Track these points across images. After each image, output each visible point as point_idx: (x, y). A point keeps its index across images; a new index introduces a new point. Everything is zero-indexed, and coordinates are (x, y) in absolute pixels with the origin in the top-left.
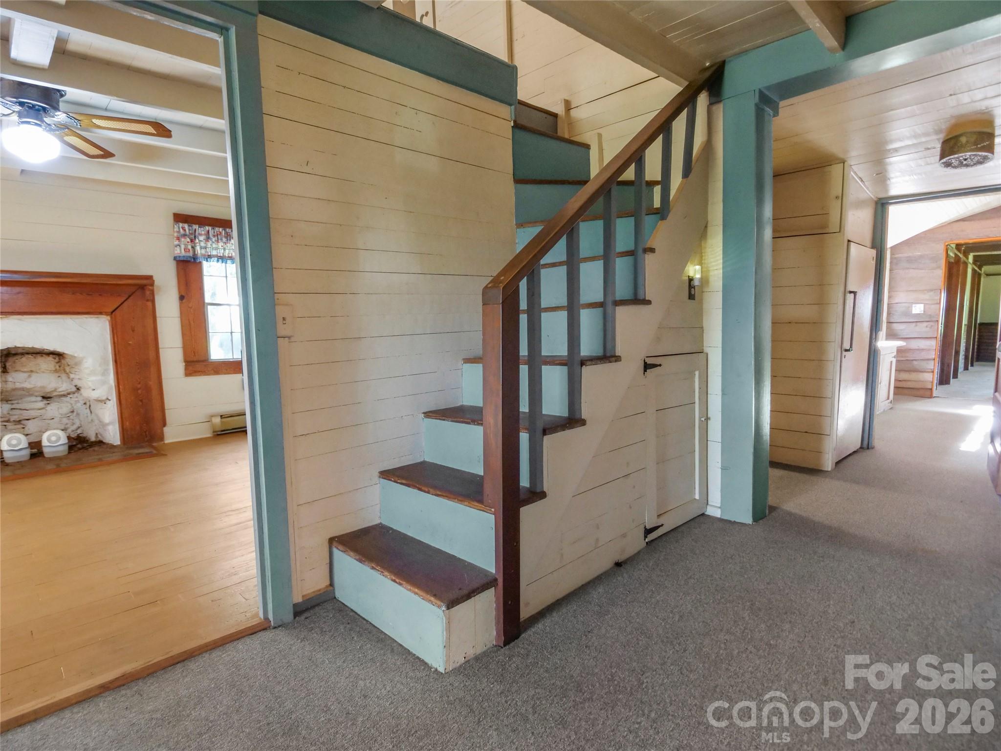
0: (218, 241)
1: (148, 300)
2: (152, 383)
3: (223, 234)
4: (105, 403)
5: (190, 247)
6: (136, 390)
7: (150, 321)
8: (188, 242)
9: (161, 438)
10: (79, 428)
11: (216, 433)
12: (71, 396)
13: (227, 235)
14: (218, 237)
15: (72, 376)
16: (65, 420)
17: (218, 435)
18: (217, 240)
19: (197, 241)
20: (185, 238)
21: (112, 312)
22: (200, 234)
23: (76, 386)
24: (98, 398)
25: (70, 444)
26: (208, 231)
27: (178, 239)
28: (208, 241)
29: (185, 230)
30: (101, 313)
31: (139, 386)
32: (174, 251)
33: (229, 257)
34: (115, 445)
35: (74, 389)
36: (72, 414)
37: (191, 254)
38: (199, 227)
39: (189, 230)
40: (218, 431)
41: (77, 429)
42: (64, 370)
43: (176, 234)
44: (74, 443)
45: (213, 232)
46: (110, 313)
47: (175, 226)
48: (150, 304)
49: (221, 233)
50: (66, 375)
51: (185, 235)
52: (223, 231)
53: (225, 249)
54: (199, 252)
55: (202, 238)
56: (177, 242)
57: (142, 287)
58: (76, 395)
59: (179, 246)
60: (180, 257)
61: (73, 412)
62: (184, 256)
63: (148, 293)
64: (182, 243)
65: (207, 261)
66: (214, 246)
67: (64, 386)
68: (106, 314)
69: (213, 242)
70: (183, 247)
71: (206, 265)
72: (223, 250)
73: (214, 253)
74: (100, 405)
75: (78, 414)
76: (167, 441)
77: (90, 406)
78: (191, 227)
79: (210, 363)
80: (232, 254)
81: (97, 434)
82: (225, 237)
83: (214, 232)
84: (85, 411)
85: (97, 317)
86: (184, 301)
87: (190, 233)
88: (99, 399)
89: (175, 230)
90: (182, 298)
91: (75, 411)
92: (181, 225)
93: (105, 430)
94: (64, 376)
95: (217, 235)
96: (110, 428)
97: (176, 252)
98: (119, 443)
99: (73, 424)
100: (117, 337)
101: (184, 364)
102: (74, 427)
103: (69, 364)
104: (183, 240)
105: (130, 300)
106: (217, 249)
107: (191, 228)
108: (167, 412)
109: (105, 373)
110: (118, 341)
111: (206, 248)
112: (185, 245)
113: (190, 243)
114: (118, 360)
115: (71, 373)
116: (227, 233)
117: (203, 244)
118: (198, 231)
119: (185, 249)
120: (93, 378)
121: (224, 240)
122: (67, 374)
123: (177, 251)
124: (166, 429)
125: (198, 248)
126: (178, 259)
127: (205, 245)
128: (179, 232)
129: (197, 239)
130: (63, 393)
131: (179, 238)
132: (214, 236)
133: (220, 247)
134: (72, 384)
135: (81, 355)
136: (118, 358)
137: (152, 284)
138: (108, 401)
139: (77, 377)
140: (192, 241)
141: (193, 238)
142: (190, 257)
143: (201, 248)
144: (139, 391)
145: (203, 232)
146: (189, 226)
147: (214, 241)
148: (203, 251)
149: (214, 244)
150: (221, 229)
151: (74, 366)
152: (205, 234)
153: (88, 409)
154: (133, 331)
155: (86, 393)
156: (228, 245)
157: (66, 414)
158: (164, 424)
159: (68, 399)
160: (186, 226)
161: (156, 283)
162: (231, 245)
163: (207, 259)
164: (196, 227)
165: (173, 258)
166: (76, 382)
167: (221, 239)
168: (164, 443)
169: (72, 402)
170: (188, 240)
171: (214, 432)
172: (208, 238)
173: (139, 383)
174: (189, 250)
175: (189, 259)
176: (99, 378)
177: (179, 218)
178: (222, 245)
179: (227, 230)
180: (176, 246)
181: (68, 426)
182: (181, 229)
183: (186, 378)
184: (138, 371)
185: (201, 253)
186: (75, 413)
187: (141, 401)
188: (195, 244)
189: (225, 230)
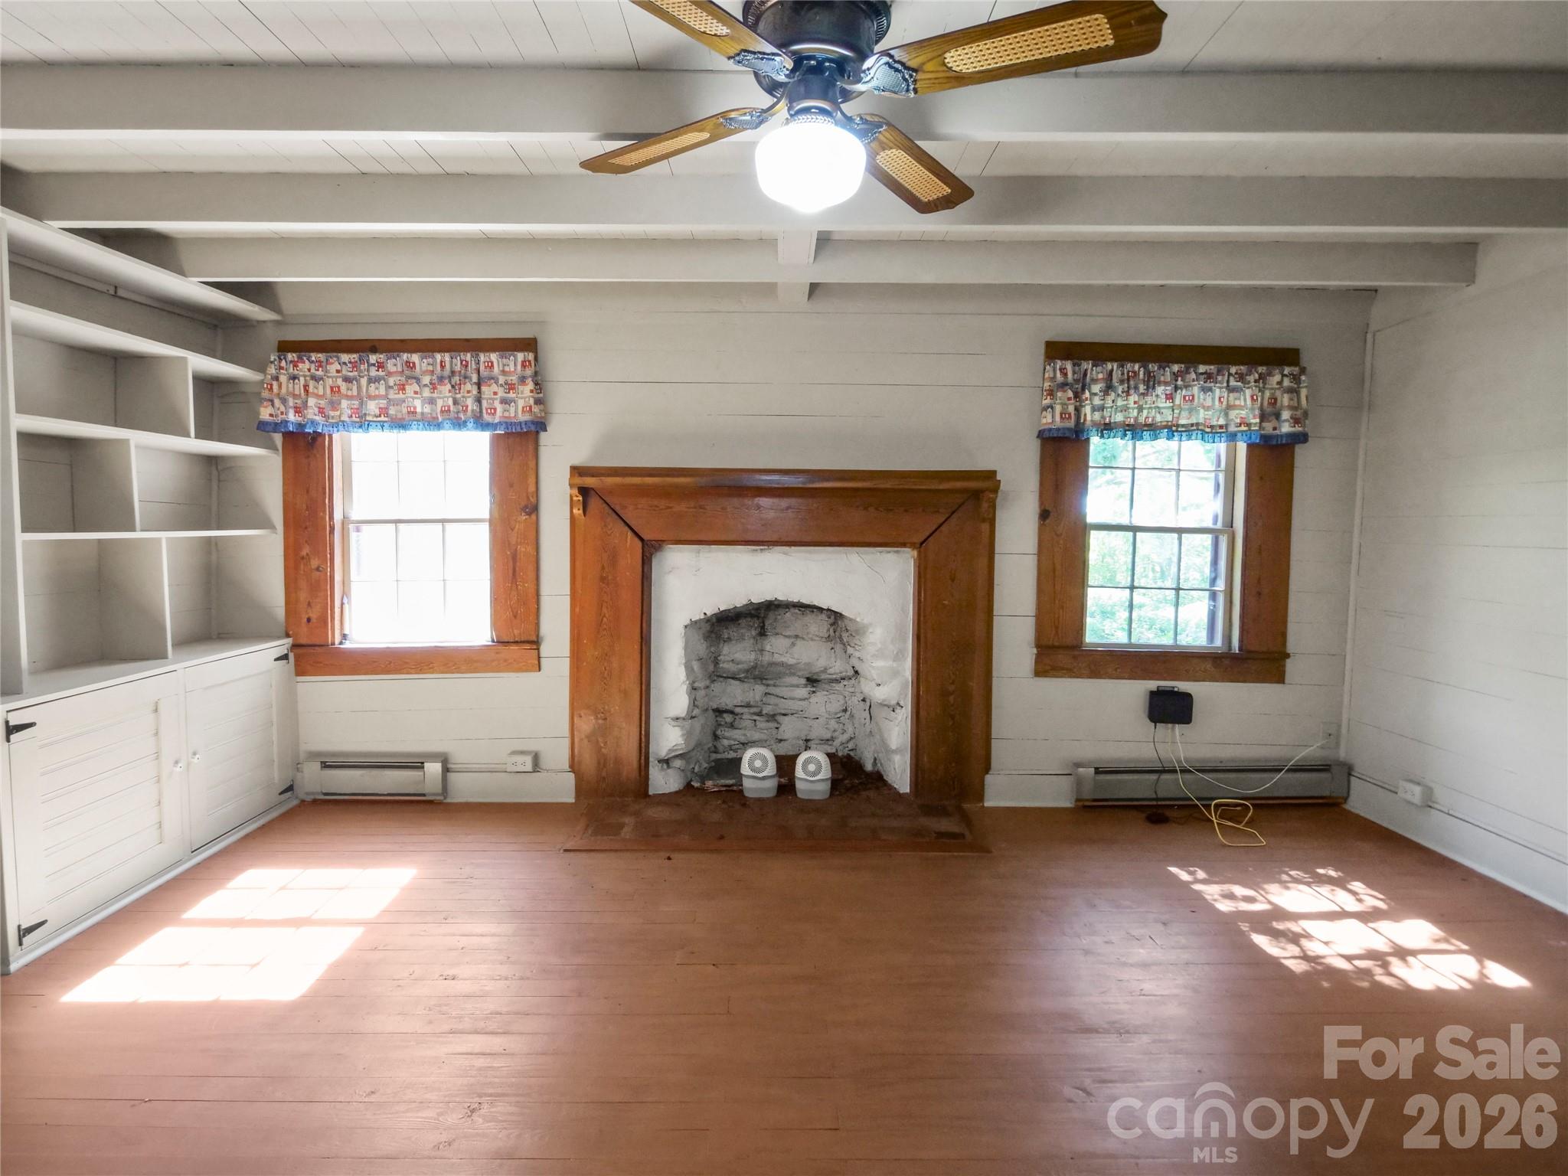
0: (1128, 394)
1: (984, 520)
2: (975, 685)
3: (1141, 373)
4: (894, 711)
5: (1071, 409)
6: (945, 694)
7: (983, 562)
8: (1069, 399)
9: (980, 796)
10: (851, 738)
11: (1081, 804)
12: (845, 683)
13: (1149, 376)
14: (1128, 383)
15: (850, 650)
16: (833, 724)
17: (1085, 807)
18: (1126, 389)
19: (1087, 394)
20: (1065, 391)
21: (922, 544)
22: (1095, 381)
23: (853, 667)
24: (884, 700)
25: (836, 776)
26: (1112, 371)
27: (1051, 393)
28: (1108, 395)
29: (1065, 375)
30: (904, 545)
31: (951, 688)
32: (1040, 421)
33: (1146, 425)
34: (901, 792)
35: (851, 673)
36: (844, 714)
37: (1071, 424)
38: (1093, 366)
39: (1074, 373)
40: (1087, 800)
41: (848, 742)
42: (840, 637)
43: (1047, 385)
44: (841, 777)
45: (1120, 373)
46: (918, 546)
47: (1048, 367)
48: (985, 527)
49: (1136, 374)
50: (842, 646)
51: (1063, 386)
52: (1142, 369)
53: (1140, 409)
54: (1089, 418)
55: (1096, 388)
56: (1047, 401)
57: (976, 495)
58: (853, 681)
59: (1052, 408)
60: (1050, 430)
61: (845, 711)
62: (1058, 429)
63: (985, 505)
64: (1058, 401)
65: (1102, 436)
66: (1120, 402)
67: (838, 667)
68: (913, 546)
69: (1118, 395)
70: (1058, 409)
71: (1096, 443)
72: (1136, 411)
73: (1119, 418)
74: (886, 712)
75: (852, 716)
76: (988, 803)
77: (870, 706)
78: (1079, 365)
79: (1084, 653)
80: (1154, 418)
81: (875, 759)
82: (1144, 381)
83: (1123, 374)
84: (862, 715)
85: (897, 552)
86: (1047, 521)
87: (1074, 380)
88: (885, 703)
89: (1047, 375)
90: (1044, 515)
91: (849, 709)
92: (1059, 363)
93: (889, 760)
94: (839, 647)
95: (1126, 380)
96: (897, 758)
97: (1044, 421)
98: (908, 790)
99: (844, 732)
100: (925, 590)
101: (1035, 651)
102: (845, 737)
103: (849, 628)
104: (1059, 394)
105: (954, 520)
106: (1125, 409)
107: (1077, 368)
108: (994, 744)
109: (898, 657)
110: (925, 598)
111: (1102, 408)
112: (1063, 404)
113: (1072, 401)
114: (922, 636)
115: (849, 645)
116: (1149, 373)
117: (1097, 401)
118: (1091, 374)
119: (1061, 414)
120: (880, 663)
121: (1142, 388)
122: (844, 645)
123: (1047, 419)
124: (988, 778)
125: (1087, 410)
126: (1046, 435)
127: (1102, 402)
128: (1053, 379)
129: (1087, 391)
130: (834, 676)
131: (1052, 391)
132: (1122, 382)
133: (1132, 405)
134: (848, 663)
135: (866, 621)
136: (922, 631)
137: (996, 488)
138: (898, 708)
139: (857, 654)
140: (1077, 395)
141: (1079, 390)
142: (1069, 429)
143: (1094, 409)
144: (951, 699)
145: (1100, 376)
146: (1074, 365)
147: (1120, 393)
148: (1097, 416)
149: (1119, 399)
150: (1137, 367)
151: (854, 634)
152: (1103, 379)
153: (867, 711)
154: (953, 580)
155: (867, 688)
156: (1149, 399)
157: (836, 714)
158: (987, 769)
159: (838, 687)
160: (1069, 365)
161: (1002, 487)
162: (1154, 399)
163: (1102, 432)
164: (1087, 365)
165: (1036, 434)
166: (854, 661)
167: (1136, 388)
168: (983, 806)
169: (846, 694)
170: (1070, 394)
171: (1077, 800)
172: (1109, 388)
173: (953, 683)
174: (1070, 414)
175: (1067, 434)
176: (890, 663)
177: (1057, 350)
178: (1137, 399)
179: (1150, 366)
180: (1045, 409)
181: (836, 734)
182: (1058, 372)
183: (1037, 679)
184: (953, 659)
185: (1092, 421)
186: (848, 713)
187: (953, 717)
188: (1081, 401)
189: (1145, 367)
